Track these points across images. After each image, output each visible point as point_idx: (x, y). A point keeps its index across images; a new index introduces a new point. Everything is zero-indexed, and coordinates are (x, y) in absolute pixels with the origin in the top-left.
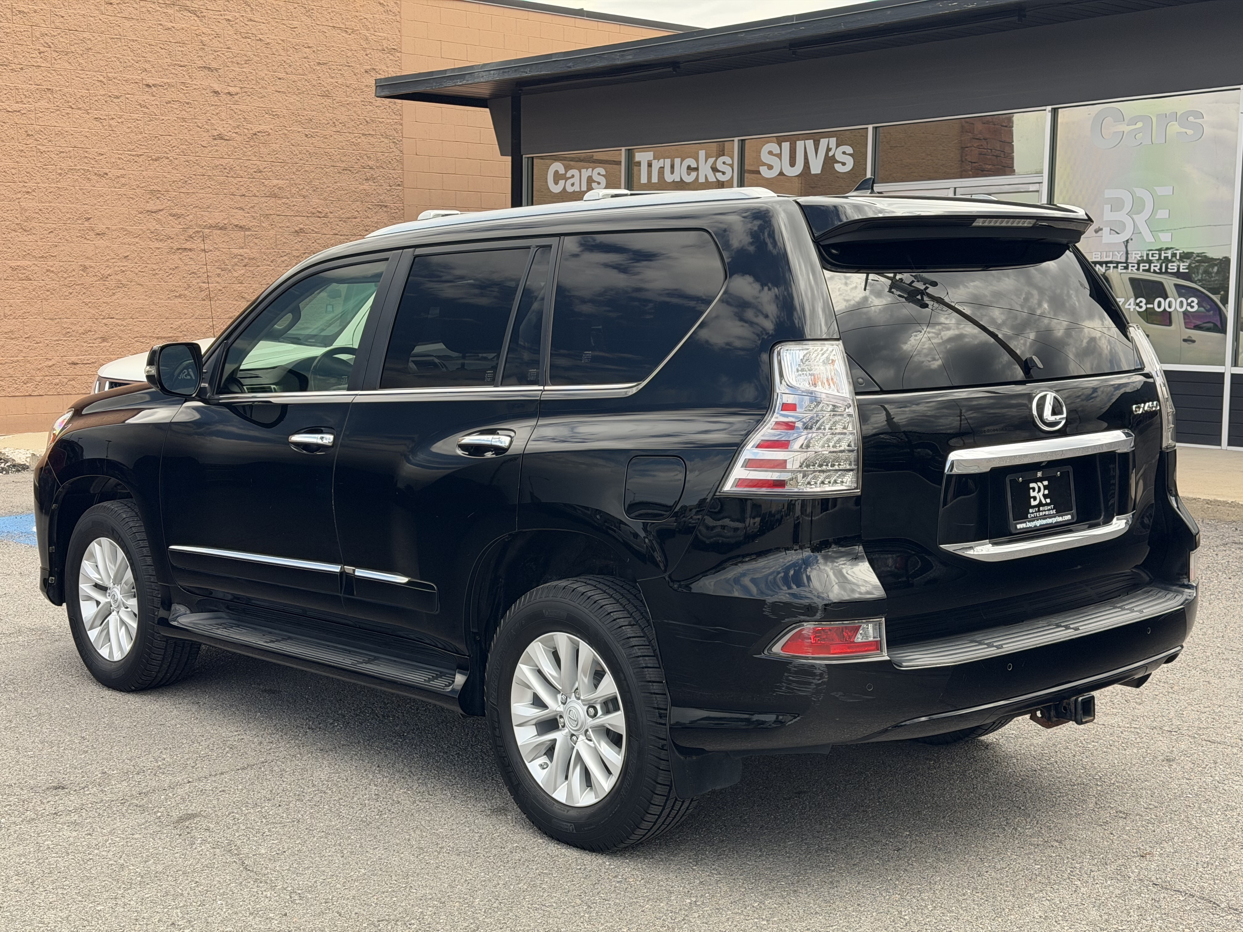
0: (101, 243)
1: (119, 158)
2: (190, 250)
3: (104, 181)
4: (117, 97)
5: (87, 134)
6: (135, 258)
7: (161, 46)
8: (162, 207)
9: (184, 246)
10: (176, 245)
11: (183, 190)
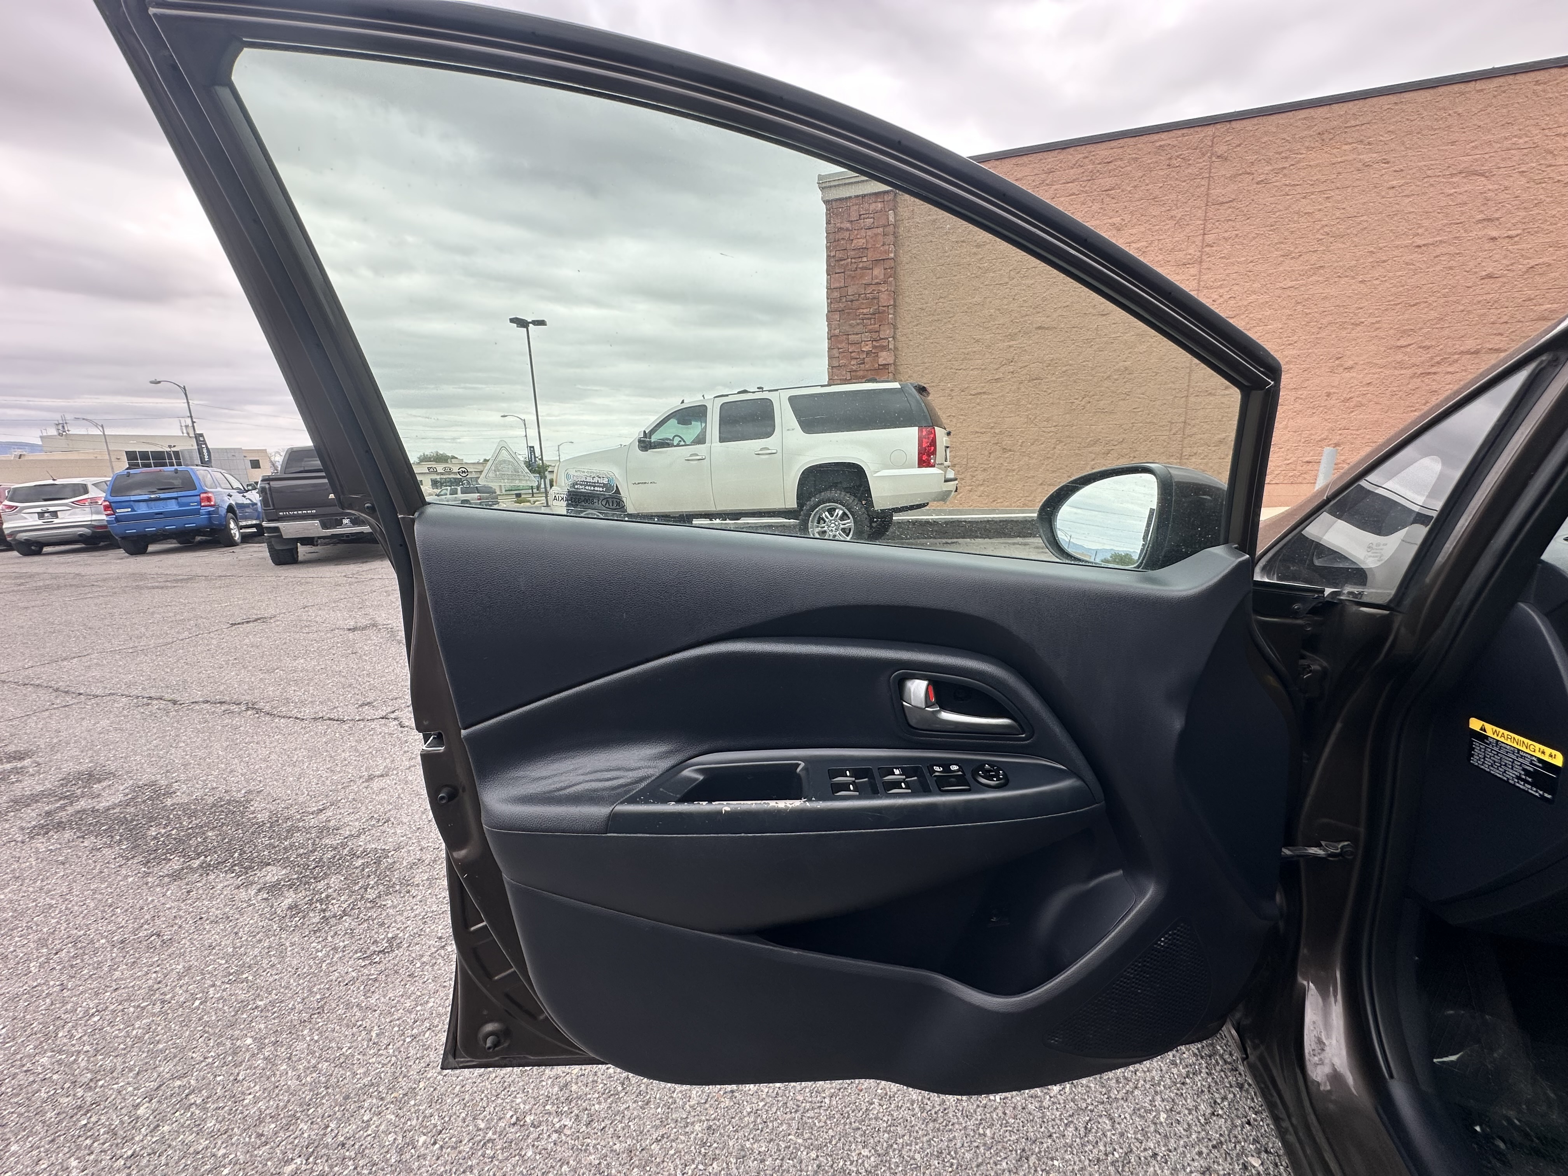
0: (1347, 375)
1: (1376, 309)
2: (1435, 373)
3: (1359, 328)
4: (1384, 261)
5: (1352, 295)
6: (1377, 384)
7: (1439, 211)
8: (1412, 342)
9: (1429, 371)
10: (1421, 371)
11: (1438, 326)
